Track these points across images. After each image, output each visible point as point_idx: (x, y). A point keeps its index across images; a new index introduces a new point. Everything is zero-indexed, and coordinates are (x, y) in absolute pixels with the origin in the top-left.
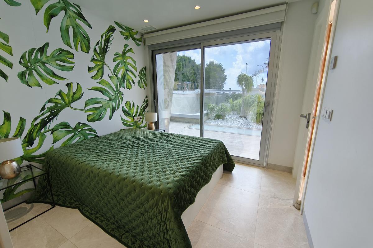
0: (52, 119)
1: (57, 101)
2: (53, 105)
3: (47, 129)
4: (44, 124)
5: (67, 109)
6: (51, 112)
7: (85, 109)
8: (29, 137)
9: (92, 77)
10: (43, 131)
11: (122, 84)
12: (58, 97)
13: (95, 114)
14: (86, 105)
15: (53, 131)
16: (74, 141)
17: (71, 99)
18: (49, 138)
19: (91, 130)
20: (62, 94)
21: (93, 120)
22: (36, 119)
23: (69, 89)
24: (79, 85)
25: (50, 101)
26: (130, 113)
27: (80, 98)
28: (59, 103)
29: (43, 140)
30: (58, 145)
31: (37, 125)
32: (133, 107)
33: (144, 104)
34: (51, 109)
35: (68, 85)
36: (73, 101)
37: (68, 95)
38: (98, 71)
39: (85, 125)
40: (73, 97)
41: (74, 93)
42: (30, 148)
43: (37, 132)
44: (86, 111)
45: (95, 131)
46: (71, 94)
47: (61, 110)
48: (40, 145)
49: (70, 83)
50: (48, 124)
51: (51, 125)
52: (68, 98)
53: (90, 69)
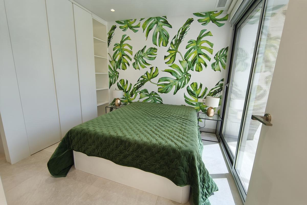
0: (141, 86)
1: (145, 77)
2: (143, 79)
3: (138, 91)
4: (138, 88)
5: (148, 82)
6: (141, 82)
7: (158, 84)
8: (132, 93)
9: (166, 63)
10: (137, 91)
11: (192, 67)
12: (146, 75)
13: (163, 88)
14: (159, 81)
15: (140, 93)
16: (149, 102)
17: (151, 76)
18: (139, 96)
19: (159, 98)
20: (147, 73)
21: (161, 92)
22: (135, 85)
23: (151, 71)
24: (157, 68)
25: (142, 77)
26: (195, 93)
27: (156, 77)
28: (145, 79)
29: (136, 96)
30: (141, 100)
31: (135, 88)
32: (200, 89)
33: (216, 87)
34: (141, 81)
35: (151, 68)
36: (152, 78)
37: (150, 74)
38: (171, 58)
39: (156, 93)
40: (152, 75)
41: (154, 73)
42: (131, 98)
43: (135, 92)
44: (158, 85)
45: (161, 100)
46: (152, 74)
47: (146, 82)
48: (135, 98)
49: (152, 67)
50: (139, 89)
51: (140, 89)
52: (150, 76)
53: (165, 57)
